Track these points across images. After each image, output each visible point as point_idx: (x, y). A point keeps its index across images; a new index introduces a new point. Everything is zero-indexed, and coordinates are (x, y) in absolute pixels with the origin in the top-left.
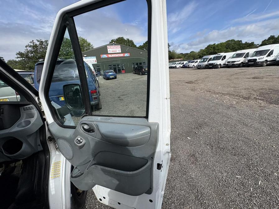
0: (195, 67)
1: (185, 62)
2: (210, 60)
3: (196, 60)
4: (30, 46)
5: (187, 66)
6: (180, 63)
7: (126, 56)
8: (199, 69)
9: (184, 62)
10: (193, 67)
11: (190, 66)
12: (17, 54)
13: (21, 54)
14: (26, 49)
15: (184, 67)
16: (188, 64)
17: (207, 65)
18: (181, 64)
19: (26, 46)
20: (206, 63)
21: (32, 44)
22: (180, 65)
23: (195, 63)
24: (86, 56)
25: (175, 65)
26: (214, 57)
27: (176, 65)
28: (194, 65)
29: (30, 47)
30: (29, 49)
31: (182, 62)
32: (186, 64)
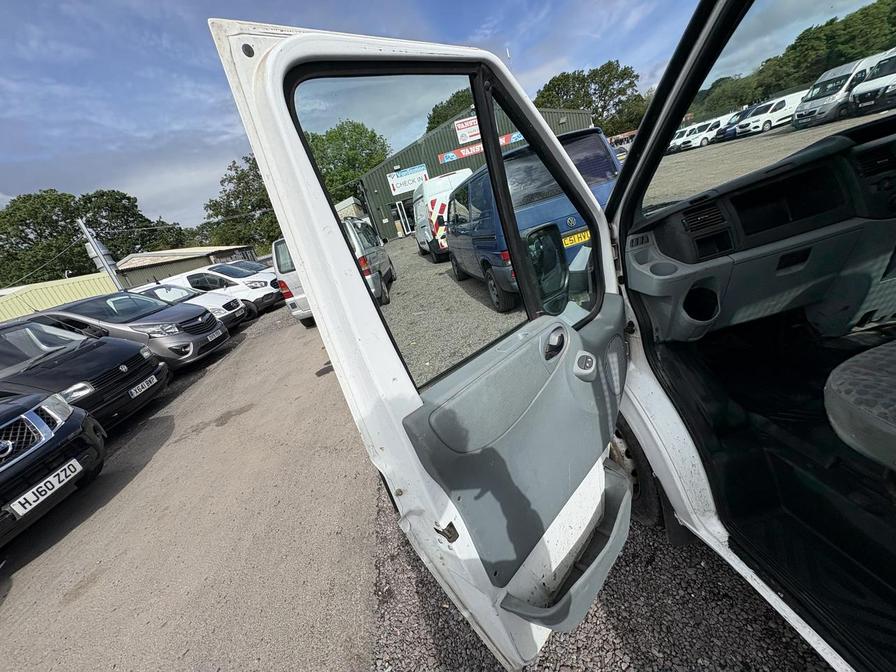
0: (772, 128)
1: (724, 120)
2: (861, 78)
3: (776, 101)
4: (230, 180)
5: (738, 130)
6: (701, 129)
7: (513, 141)
8: (805, 126)
9: (718, 119)
10: (767, 127)
11: (751, 127)
12: (207, 207)
13: (214, 206)
14: (221, 188)
15: (724, 137)
16: (743, 123)
17: (844, 105)
18: (711, 130)
19: (222, 182)
20: (840, 96)
21: (233, 173)
22: (704, 134)
23: (774, 110)
24: (398, 167)
25: (684, 139)
26: (879, 65)
27: (690, 138)
28: (769, 122)
29: (230, 182)
30: (230, 187)
31: (713, 121)
32: (730, 124)
